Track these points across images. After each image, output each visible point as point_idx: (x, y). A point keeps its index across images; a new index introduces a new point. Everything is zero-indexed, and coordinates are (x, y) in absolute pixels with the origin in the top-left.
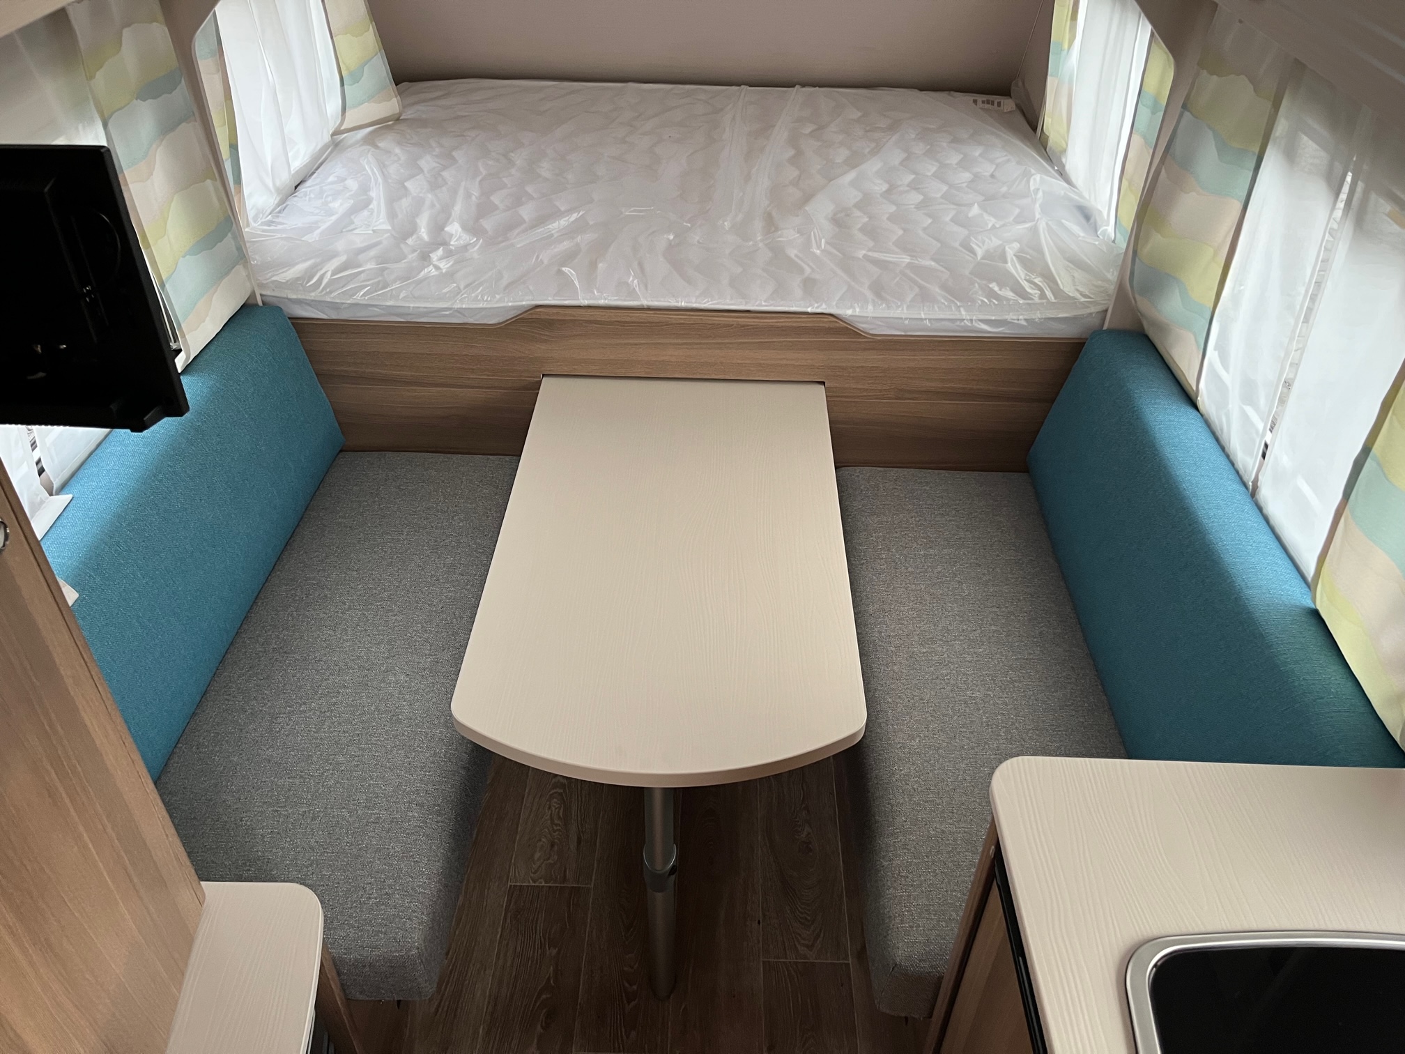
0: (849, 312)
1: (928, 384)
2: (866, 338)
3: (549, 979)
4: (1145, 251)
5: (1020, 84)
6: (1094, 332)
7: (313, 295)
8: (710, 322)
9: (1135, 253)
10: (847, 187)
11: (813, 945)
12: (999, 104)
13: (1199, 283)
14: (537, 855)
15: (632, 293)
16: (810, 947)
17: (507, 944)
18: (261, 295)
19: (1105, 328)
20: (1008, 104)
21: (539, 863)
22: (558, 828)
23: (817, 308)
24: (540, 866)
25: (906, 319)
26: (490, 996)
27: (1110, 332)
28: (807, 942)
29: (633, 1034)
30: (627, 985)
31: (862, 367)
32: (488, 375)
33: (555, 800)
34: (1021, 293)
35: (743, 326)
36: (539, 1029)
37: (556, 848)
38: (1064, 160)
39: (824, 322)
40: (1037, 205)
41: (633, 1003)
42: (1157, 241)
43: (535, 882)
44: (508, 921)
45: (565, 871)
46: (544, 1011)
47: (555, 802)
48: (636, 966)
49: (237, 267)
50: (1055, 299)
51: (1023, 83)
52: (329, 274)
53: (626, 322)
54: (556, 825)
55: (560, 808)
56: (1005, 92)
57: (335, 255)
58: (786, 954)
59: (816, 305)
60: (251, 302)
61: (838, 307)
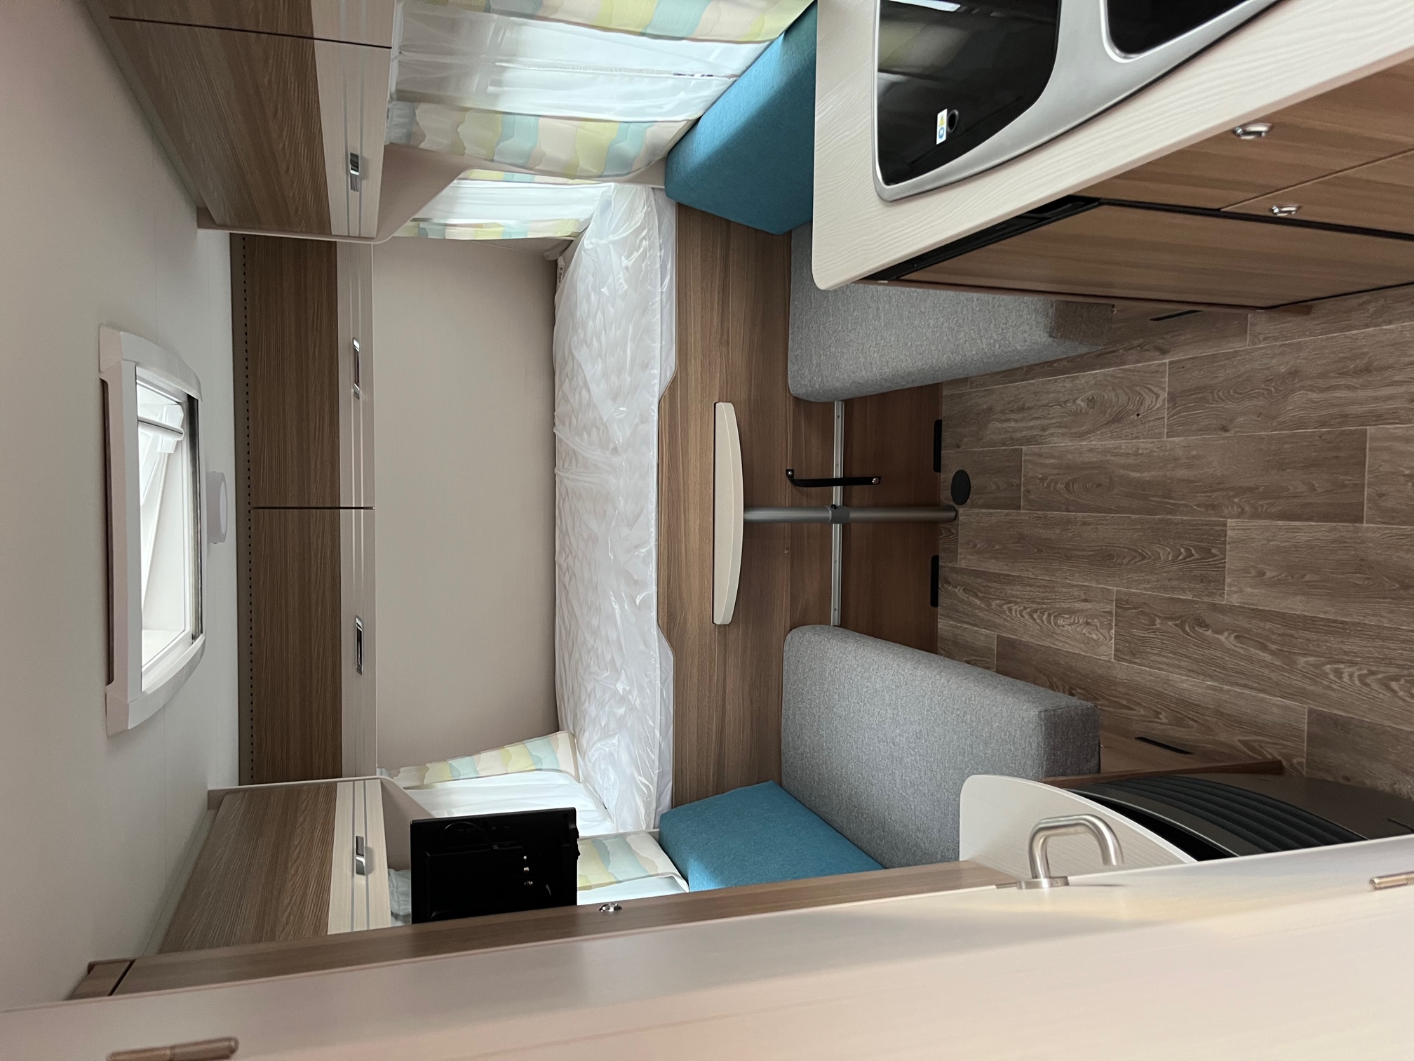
0: (657, 388)
1: (715, 321)
2: (677, 372)
3: (1176, 625)
4: (595, 171)
5: (547, 253)
6: (668, 196)
7: (653, 790)
8: (667, 493)
9: (600, 176)
10: (598, 390)
11: (1155, 394)
12: (561, 269)
13: (605, 134)
14: (1094, 637)
15: (649, 552)
16: (1158, 396)
17: (1152, 661)
18: (654, 828)
19: (663, 187)
20: (561, 262)
21: (1100, 635)
22: (1076, 618)
23: (654, 412)
24: (1101, 634)
25: (661, 343)
26: (1187, 676)
27: (665, 185)
28: (1154, 400)
29: (1214, 551)
30: (1181, 558)
31: (701, 375)
32: (715, 664)
33: (1058, 621)
34: (644, 254)
35: (669, 468)
36: (1209, 633)
37: (1089, 620)
38: (582, 220)
39: (665, 407)
40: (601, 242)
41: (1193, 551)
42: (584, 165)
43: (1111, 639)
44: (1137, 661)
45: (1104, 612)
46: (1197, 629)
47: (1060, 622)
48: (1169, 550)
49: (627, 840)
50: (645, 229)
51: (547, 250)
52: (640, 778)
53: (668, 558)
54: (1074, 620)
55: (1064, 617)
56: (556, 262)
57: (632, 774)
58: (1162, 418)
59: (653, 414)
60: (657, 836)
61: (655, 396)
